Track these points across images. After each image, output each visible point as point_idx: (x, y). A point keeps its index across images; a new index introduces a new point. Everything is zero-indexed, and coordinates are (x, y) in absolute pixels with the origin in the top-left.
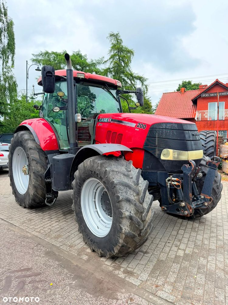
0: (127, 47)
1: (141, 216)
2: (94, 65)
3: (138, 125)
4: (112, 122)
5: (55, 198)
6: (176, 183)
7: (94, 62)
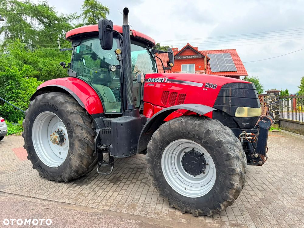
0: (101, 4)
2: (64, 19)
3: (206, 85)
4: (168, 82)
5: (112, 166)
6: (250, 138)
7: (65, 16)
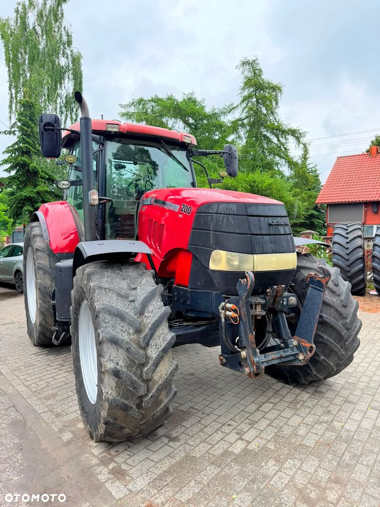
1: (142, 371)
3: (182, 207)
4: (154, 204)
5: (63, 332)
7: (217, 111)
